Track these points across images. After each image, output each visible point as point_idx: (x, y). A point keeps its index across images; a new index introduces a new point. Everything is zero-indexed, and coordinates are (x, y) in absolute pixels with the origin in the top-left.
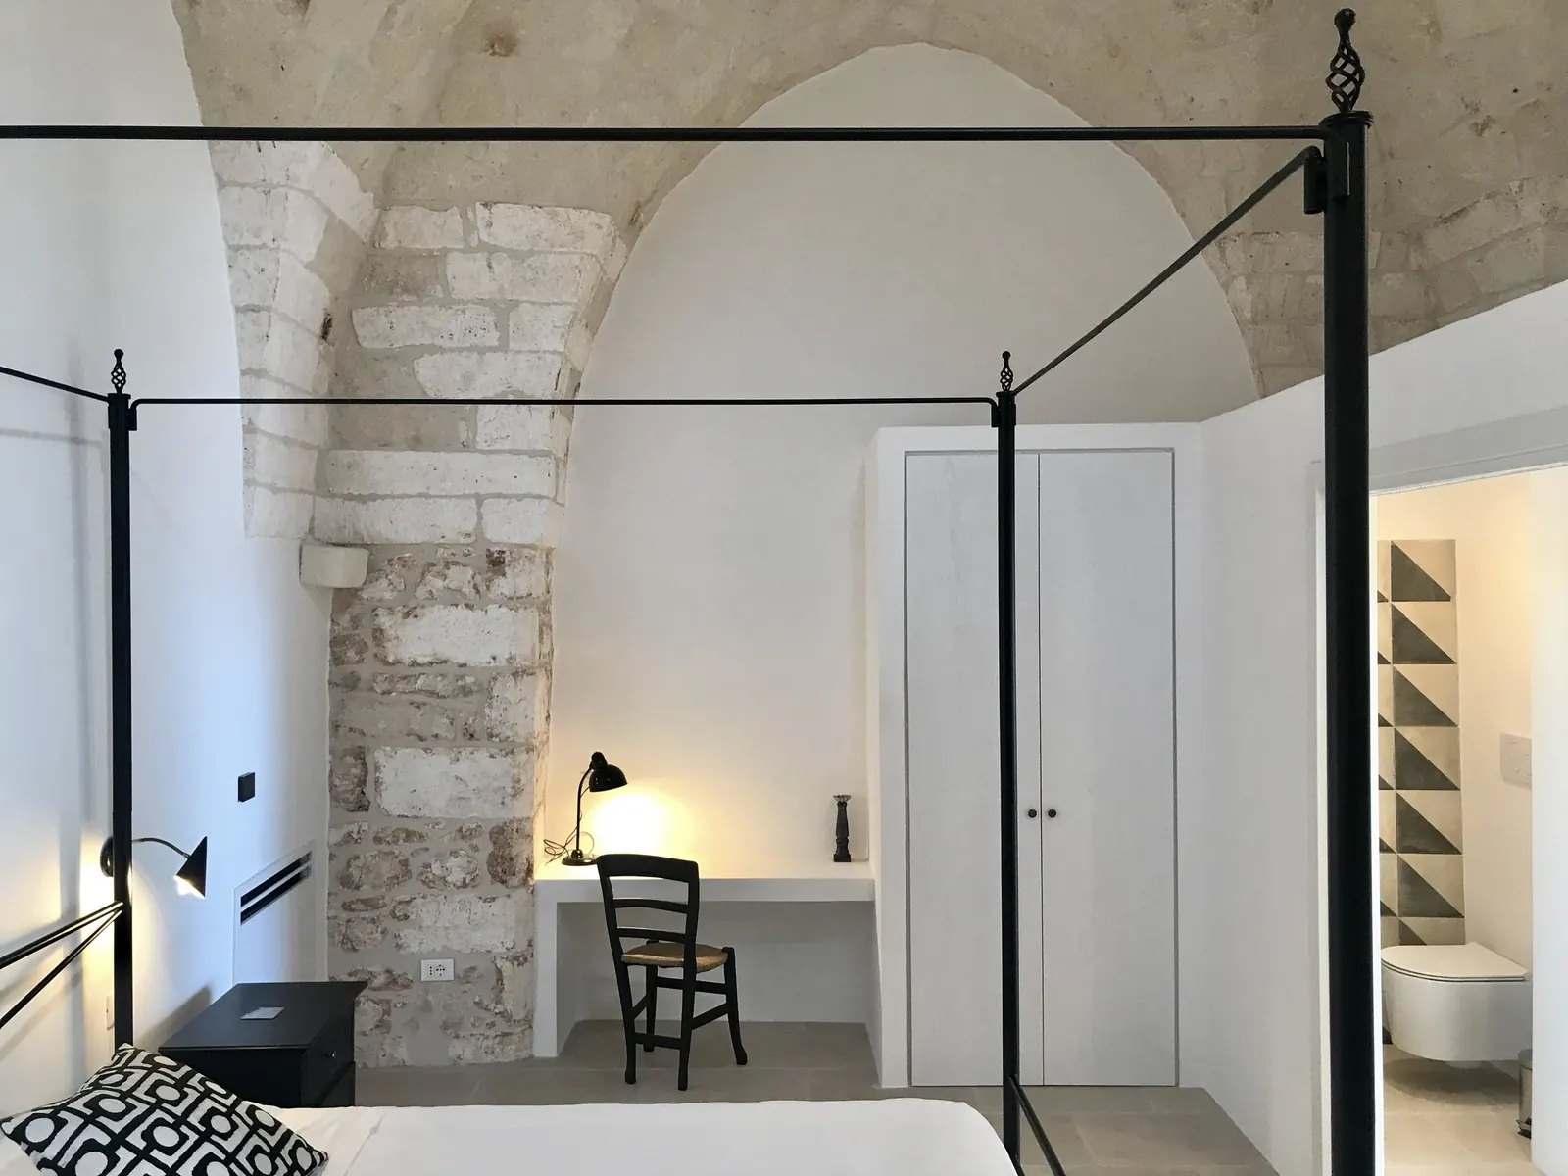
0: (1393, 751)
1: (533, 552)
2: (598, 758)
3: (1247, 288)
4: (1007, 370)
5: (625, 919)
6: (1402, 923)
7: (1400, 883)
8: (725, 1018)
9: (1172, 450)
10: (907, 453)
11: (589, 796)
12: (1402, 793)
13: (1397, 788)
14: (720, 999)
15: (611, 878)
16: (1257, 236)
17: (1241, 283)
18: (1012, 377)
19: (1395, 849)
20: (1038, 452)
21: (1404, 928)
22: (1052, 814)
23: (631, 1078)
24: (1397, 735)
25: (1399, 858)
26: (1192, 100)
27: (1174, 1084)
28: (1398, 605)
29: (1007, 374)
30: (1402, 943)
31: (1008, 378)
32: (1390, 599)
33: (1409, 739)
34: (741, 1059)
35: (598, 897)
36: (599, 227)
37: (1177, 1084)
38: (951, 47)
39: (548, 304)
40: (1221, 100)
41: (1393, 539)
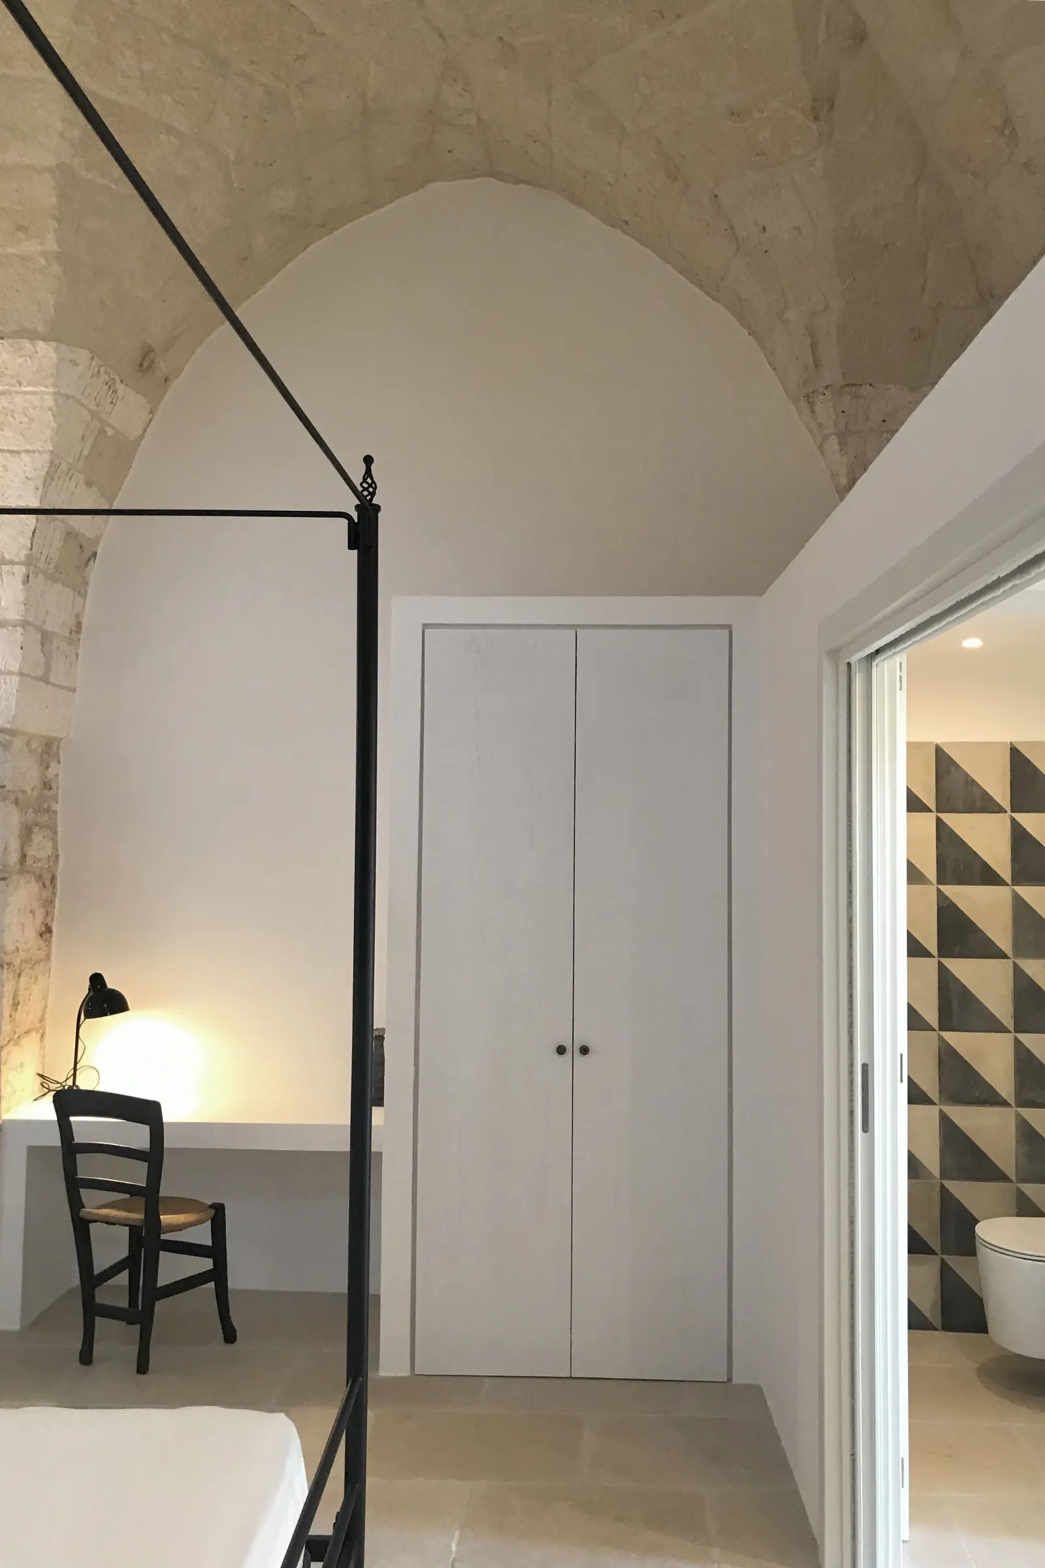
0: (1012, 987)
1: (8, 738)
2: (97, 980)
3: (841, 450)
4: (369, 481)
5: (87, 1167)
6: (1018, 1190)
7: (1017, 1142)
8: (212, 1285)
9: (729, 627)
10: (425, 626)
11: (88, 1024)
12: (1021, 1036)
13: (1016, 1031)
14: (206, 1264)
15: (72, 1119)
16: (848, 388)
17: (833, 444)
18: (375, 489)
19: (1012, 1101)
20: (575, 627)
21: (1021, 1196)
22: (584, 1050)
23: (86, 1357)
24: (1018, 972)
25: (1018, 1115)
26: (764, 229)
27: (725, 1380)
28: (1021, 818)
29: (370, 485)
30: (1019, 1215)
31: (371, 490)
32: (1008, 808)
33: (1030, 974)
34: (230, 1336)
35: (55, 1140)
36: (75, 363)
37: (730, 1380)
38: (518, 181)
39: (18, 452)
40: (795, 228)
41: (1013, 740)
